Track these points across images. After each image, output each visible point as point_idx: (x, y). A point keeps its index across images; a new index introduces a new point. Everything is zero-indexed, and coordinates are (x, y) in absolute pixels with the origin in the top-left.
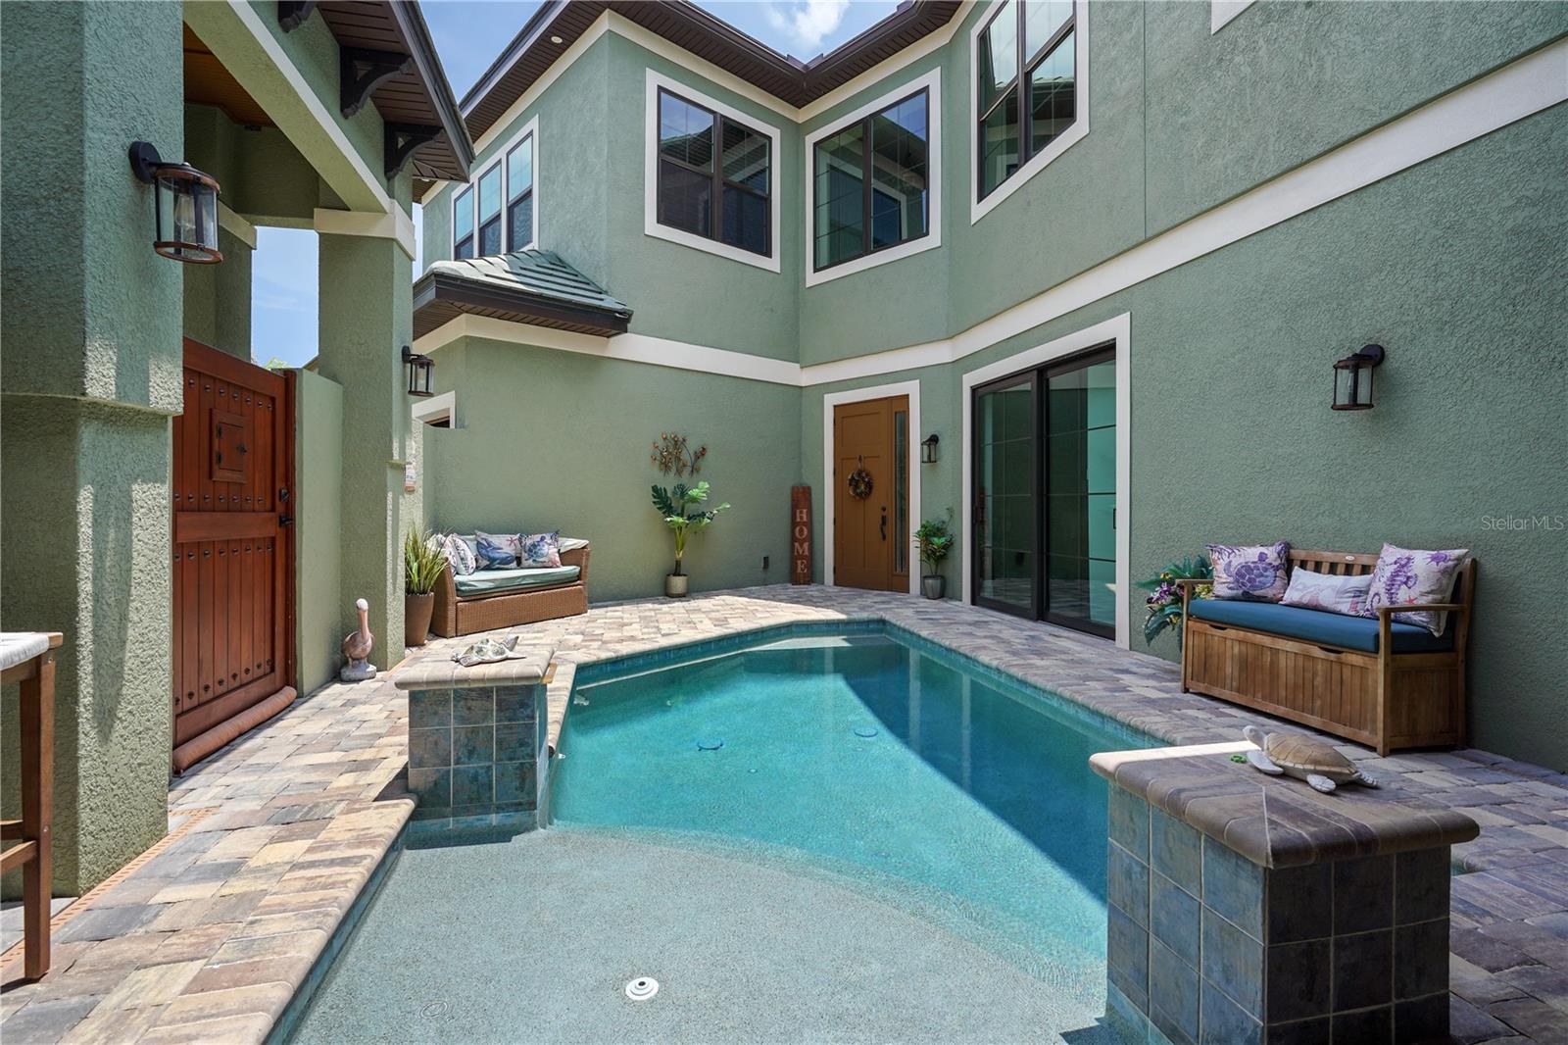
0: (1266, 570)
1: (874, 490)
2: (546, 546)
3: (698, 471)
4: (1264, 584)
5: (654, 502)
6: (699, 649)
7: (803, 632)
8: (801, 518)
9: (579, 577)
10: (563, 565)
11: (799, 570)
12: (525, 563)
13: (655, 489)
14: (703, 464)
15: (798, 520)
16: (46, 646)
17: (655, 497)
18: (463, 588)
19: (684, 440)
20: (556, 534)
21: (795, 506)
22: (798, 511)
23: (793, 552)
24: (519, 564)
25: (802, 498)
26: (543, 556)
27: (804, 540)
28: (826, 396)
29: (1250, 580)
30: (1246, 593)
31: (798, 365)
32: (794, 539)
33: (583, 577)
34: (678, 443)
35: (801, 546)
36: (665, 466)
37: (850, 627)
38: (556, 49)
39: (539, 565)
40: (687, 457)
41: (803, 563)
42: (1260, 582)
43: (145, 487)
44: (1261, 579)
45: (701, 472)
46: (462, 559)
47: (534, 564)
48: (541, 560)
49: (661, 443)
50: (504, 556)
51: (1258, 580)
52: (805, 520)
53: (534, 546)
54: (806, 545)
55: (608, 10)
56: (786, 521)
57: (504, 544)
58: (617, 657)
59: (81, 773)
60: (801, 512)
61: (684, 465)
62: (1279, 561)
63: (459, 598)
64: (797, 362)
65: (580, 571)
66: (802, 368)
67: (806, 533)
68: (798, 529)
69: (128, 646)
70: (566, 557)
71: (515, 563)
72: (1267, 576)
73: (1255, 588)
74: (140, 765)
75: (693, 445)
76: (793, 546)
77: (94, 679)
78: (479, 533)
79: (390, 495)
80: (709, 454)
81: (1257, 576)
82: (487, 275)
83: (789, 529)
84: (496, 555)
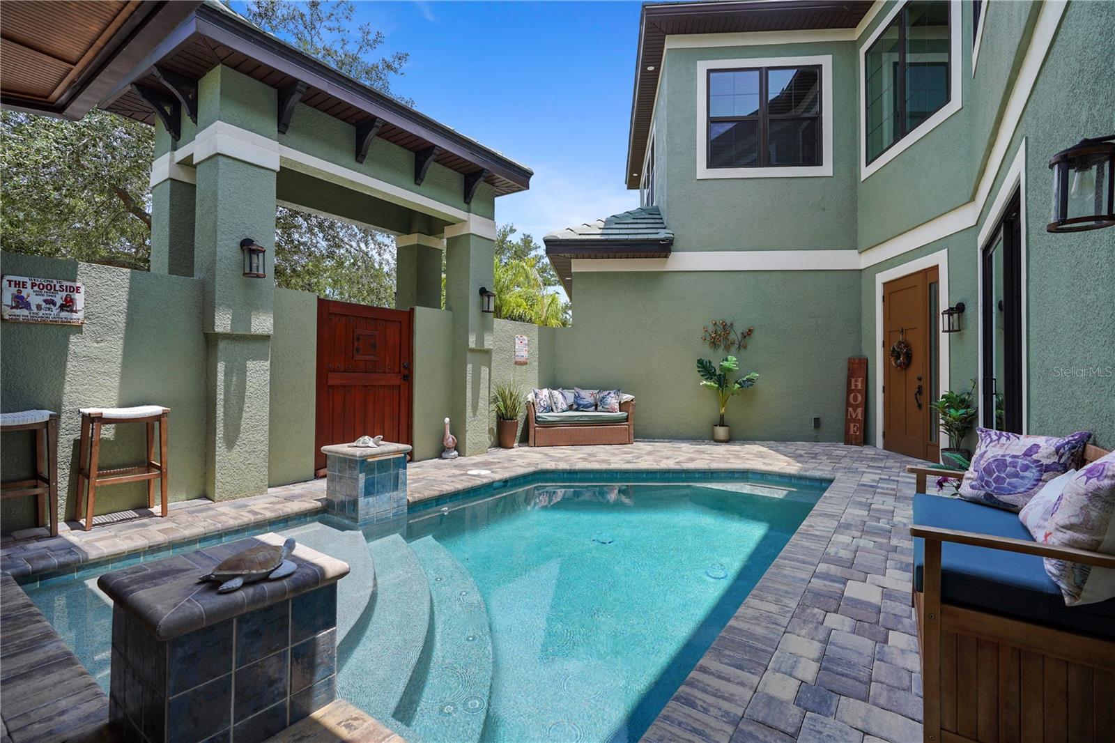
0: (1026, 468)
1: (913, 361)
2: (610, 398)
3: (745, 347)
4: (1016, 487)
5: (699, 371)
6: (644, 476)
7: (757, 479)
8: (856, 386)
9: (627, 419)
10: (620, 411)
11: (851, 432)
12: (600, 408)
13: (700, 362)
14: (751, 342)
15: (853, 387)
16: (161, 413)
17: (699, 367)
18: (539, 419)
19: (732, 324)
20: (619, 391)
21: (851, 374)
22: (853, 380)
23: (847, 416)
24: (596, 409)
25: (859, 367)
26: (607, 404)
27: (857, 406)
28: (877, 275)
29: (997, 480)
30: (988, 496)
31: (856, 251)
32: (848, 404)
33: (629, 420)
34: (726, 328)
35: (855, 410)
36: (714, 343)
37: (803, 482)
38: (654, 74)
39: (606, 410)
40: (735, 336)
41: (855, 426)
42: (1009, 484)
43: (255, 362)
44: (1014, 480)
45: (749, 347)
46: (555, 403)
47: (603, 409)
48: (607, 407)
49: (711, 328)
50: (586, 403)
51: (1008, 480)
52: (859, 387)
53: (603, 398)
54: (860, 410)
55: (667, 36)
56: (842, 389)
57: (588, 396)
58: (570, 470)
59: (217, 460)
60: (856, 381)
61: (733, 344)
62: (1055, 459)
63: (536, 425)
64: (856, 249)
65: (628, 416)
66: (860, 253)
67: (860, 398)
68: (852, 395)
69: (243, 420)
70: (622, 406)
71: (594, 407)
72: (1023, 478)
73: (1000, 490)
74: (249, 464)
75: (740, 328)
76: (847, 411)
77: (224, 429)
78: (576, 388)
79: (469, 367)
80: (755, 334)
81: (1009, 476)
82: (580, 234)
83: (845, 397)
84: (581, 402)
